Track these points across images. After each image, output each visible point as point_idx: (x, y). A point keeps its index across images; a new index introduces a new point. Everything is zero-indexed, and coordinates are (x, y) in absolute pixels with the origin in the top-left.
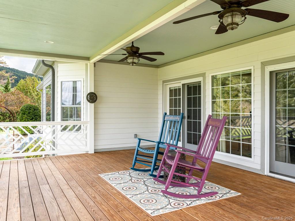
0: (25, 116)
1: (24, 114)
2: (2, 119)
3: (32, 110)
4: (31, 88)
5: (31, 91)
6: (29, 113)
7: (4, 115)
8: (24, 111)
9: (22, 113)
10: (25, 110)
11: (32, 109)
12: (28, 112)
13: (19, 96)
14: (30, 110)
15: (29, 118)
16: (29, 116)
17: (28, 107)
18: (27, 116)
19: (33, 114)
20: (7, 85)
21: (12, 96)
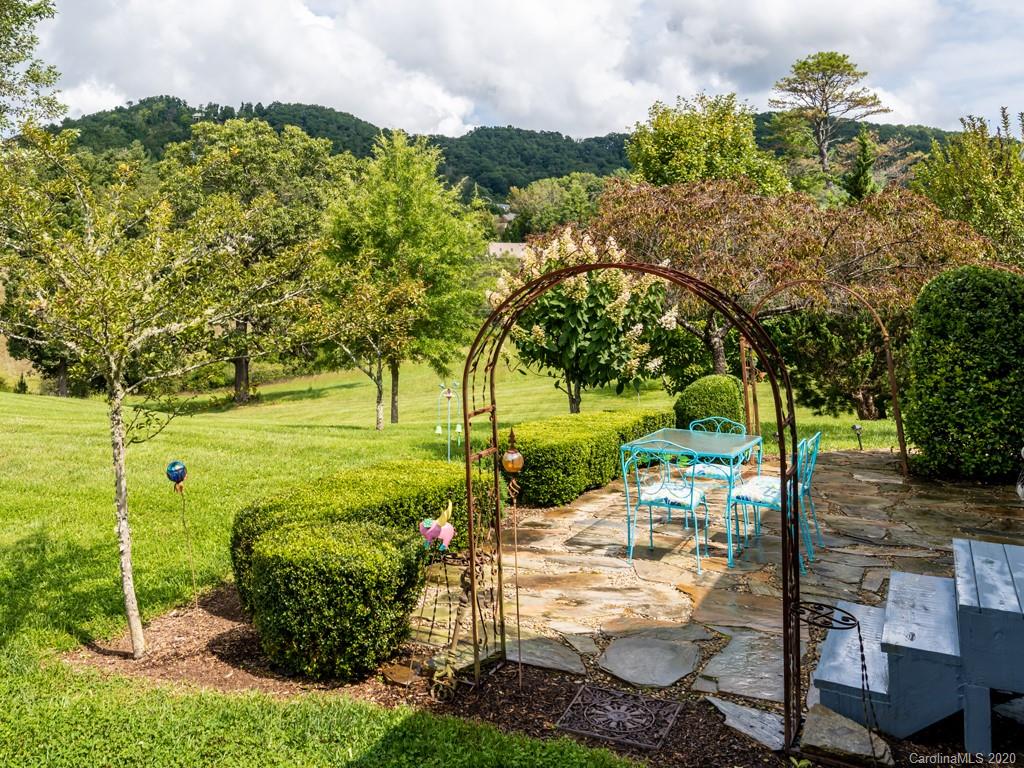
0: (948, 348)
1: (943, 335)
2: (837, 347)
3: (998, 310)
4: (988, 179)
5: (992, 195)
6: (977, 328)
7: (846, 326)
8: (937, 313)
9: (930, 330)
10: (950, 305)
11: (1000, 305)
12: (969, 319)
13: (912, 221)
14: (984, 305)
15: (979, 365)
16: (975, 351)
17: (968, 286)
18: (966, 349)
19: (1004, 338)
20: (857, 178)
21: (871, 220)
